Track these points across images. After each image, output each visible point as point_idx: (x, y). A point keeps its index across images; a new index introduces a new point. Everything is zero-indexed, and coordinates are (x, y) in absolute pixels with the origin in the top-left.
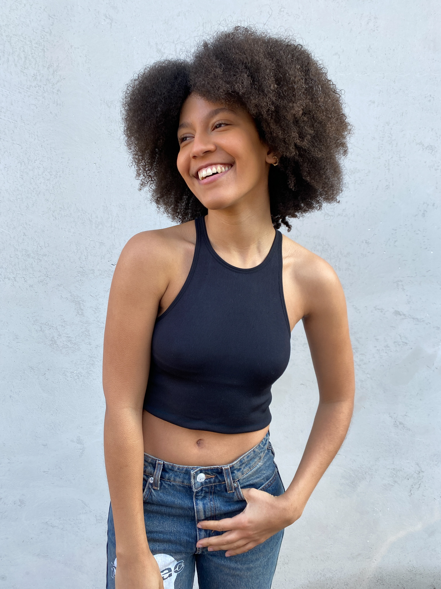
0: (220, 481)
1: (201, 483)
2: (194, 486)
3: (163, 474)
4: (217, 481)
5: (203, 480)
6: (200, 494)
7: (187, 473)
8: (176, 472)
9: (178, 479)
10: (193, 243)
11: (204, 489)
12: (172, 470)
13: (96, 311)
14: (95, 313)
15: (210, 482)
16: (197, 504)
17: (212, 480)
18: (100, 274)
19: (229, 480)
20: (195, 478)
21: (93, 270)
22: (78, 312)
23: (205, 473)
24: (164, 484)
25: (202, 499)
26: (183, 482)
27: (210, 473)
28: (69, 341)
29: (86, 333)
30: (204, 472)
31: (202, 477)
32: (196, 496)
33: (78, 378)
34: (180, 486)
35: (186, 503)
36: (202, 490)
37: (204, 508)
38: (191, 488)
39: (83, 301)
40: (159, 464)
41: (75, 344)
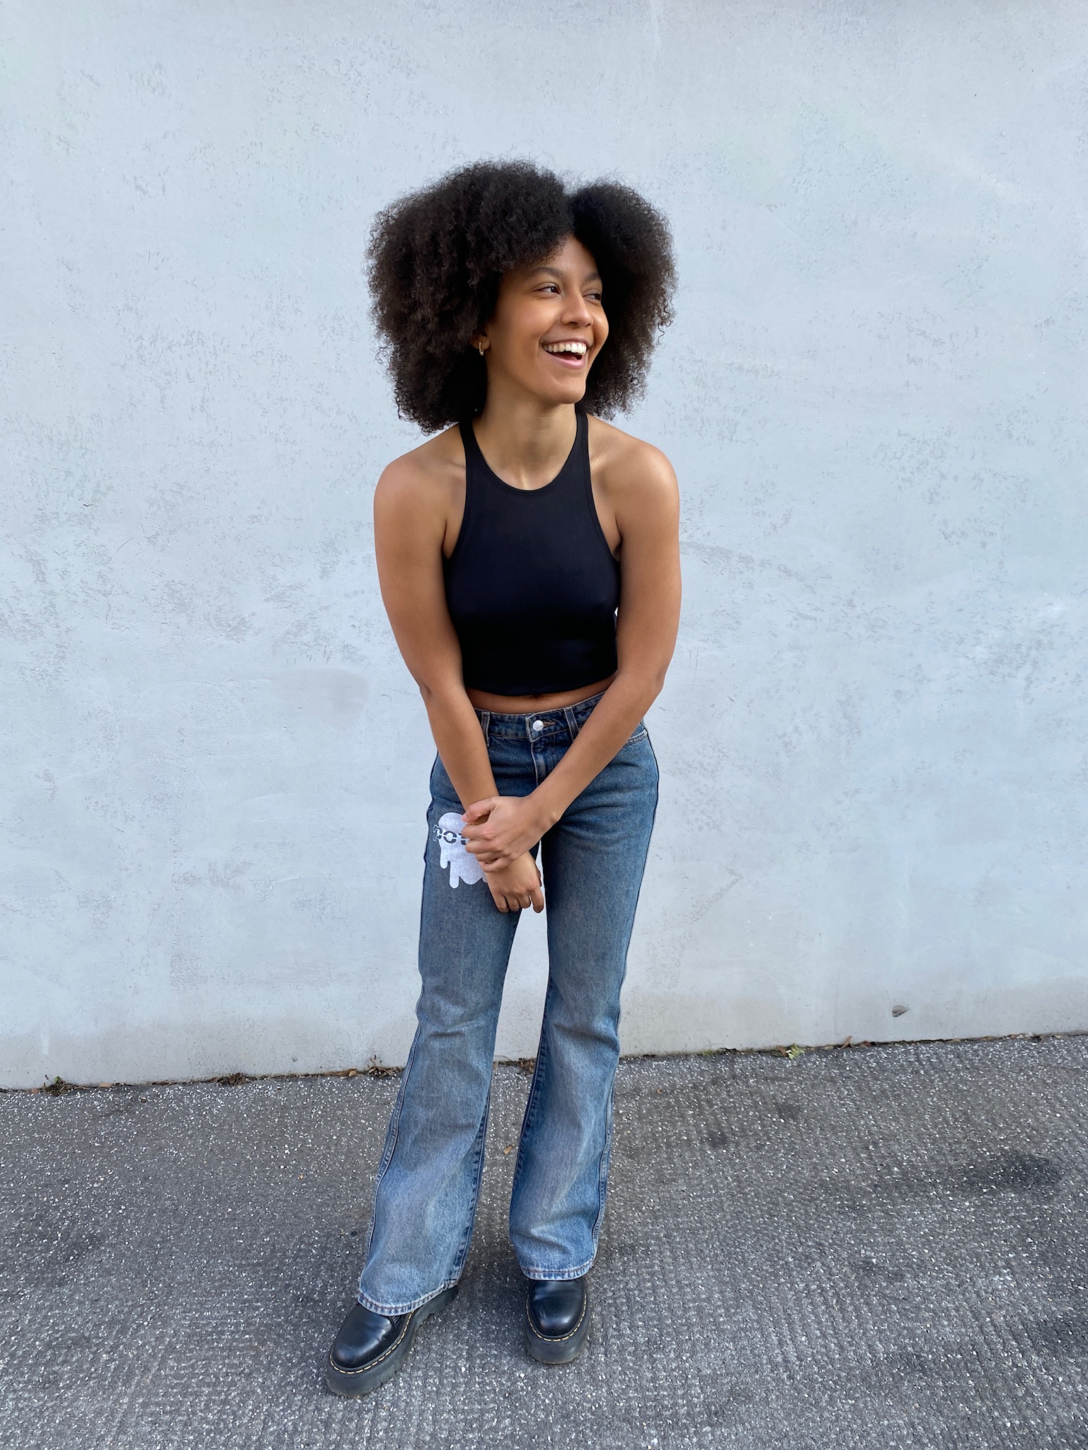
0: (562, 728)
1: (539, 732)
2: (530, 736)
3: (492, 727)
4: (558, 728)
5: (541, 729)
6: (539, 746)
7: (521, 722)
8: (507, 722)
9: (510, 731)
10: (462, 467)
11: (543, 739)
12: (502, 720)
13: (64, 576)
14: (63, 579)
15: (550, 730)
16: (536, 758)
17: (552, 728)
18: (68, 520)
19: (572, 723)
20: (531, 726)
21: (57, 513)
22: (38, 577)
23: (542, 720)
24: (494, 740)
25: (541, 753)
26: (517, 735)
27: (548, 718)
28: (26, 622)
29: (52, 610)
30: (541, 718)
31: (538, 725)
32: (534, 748)
33: (43, 679)
34: (514, 740)
35: (524, 758)
36: (540, 740)
37: (546, 761)
38: (527, 740)
39: (44, 561)
40: (485, 715)
41: (35, 626)
